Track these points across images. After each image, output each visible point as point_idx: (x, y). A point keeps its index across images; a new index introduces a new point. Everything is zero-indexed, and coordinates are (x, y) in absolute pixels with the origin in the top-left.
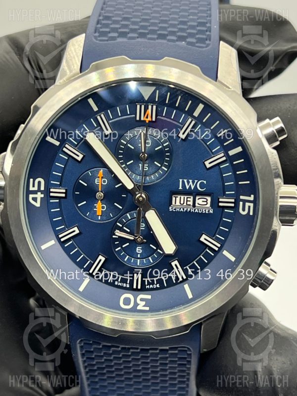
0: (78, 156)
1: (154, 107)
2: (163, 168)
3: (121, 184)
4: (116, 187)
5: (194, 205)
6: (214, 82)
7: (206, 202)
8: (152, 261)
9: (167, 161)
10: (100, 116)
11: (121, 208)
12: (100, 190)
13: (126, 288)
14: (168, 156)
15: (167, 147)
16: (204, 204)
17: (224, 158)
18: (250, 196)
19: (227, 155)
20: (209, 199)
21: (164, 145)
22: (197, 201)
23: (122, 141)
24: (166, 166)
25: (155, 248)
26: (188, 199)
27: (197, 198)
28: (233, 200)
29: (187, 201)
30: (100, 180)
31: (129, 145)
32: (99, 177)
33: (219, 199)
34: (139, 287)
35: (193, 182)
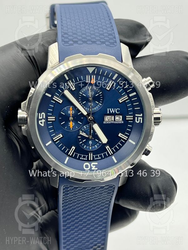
0: (60, 101)
1: (95, 76)
2: (100, 104)
3: (81, 113)
4: (78, 114)
5: (115, 120)
6: (121, 63)
7: (120, 118)
8: (97, 147)
9: (101, 101)
10: (70, 82)
11: (81, 124)
12: (71, 116)
13: (85, 160)
14: (101, 99)
15: (101, 94)
16: (119, 119)
17: (128, 98)
18: (140, 114)
19: (128, 96)
20: (121, 117)
21: (100, 93)
22: (116, 118)
23: (80, 93)
24: (101, 103)
25: (98, 141)
26: (112, 117)
27: (116, 116)
28: (132, 117)
29: (111, 118)
30: (71, 112)
31: (83, 94)
32: (70, 110)
33: (126, 116)
34: (92, 159)
35: (114, 110)
